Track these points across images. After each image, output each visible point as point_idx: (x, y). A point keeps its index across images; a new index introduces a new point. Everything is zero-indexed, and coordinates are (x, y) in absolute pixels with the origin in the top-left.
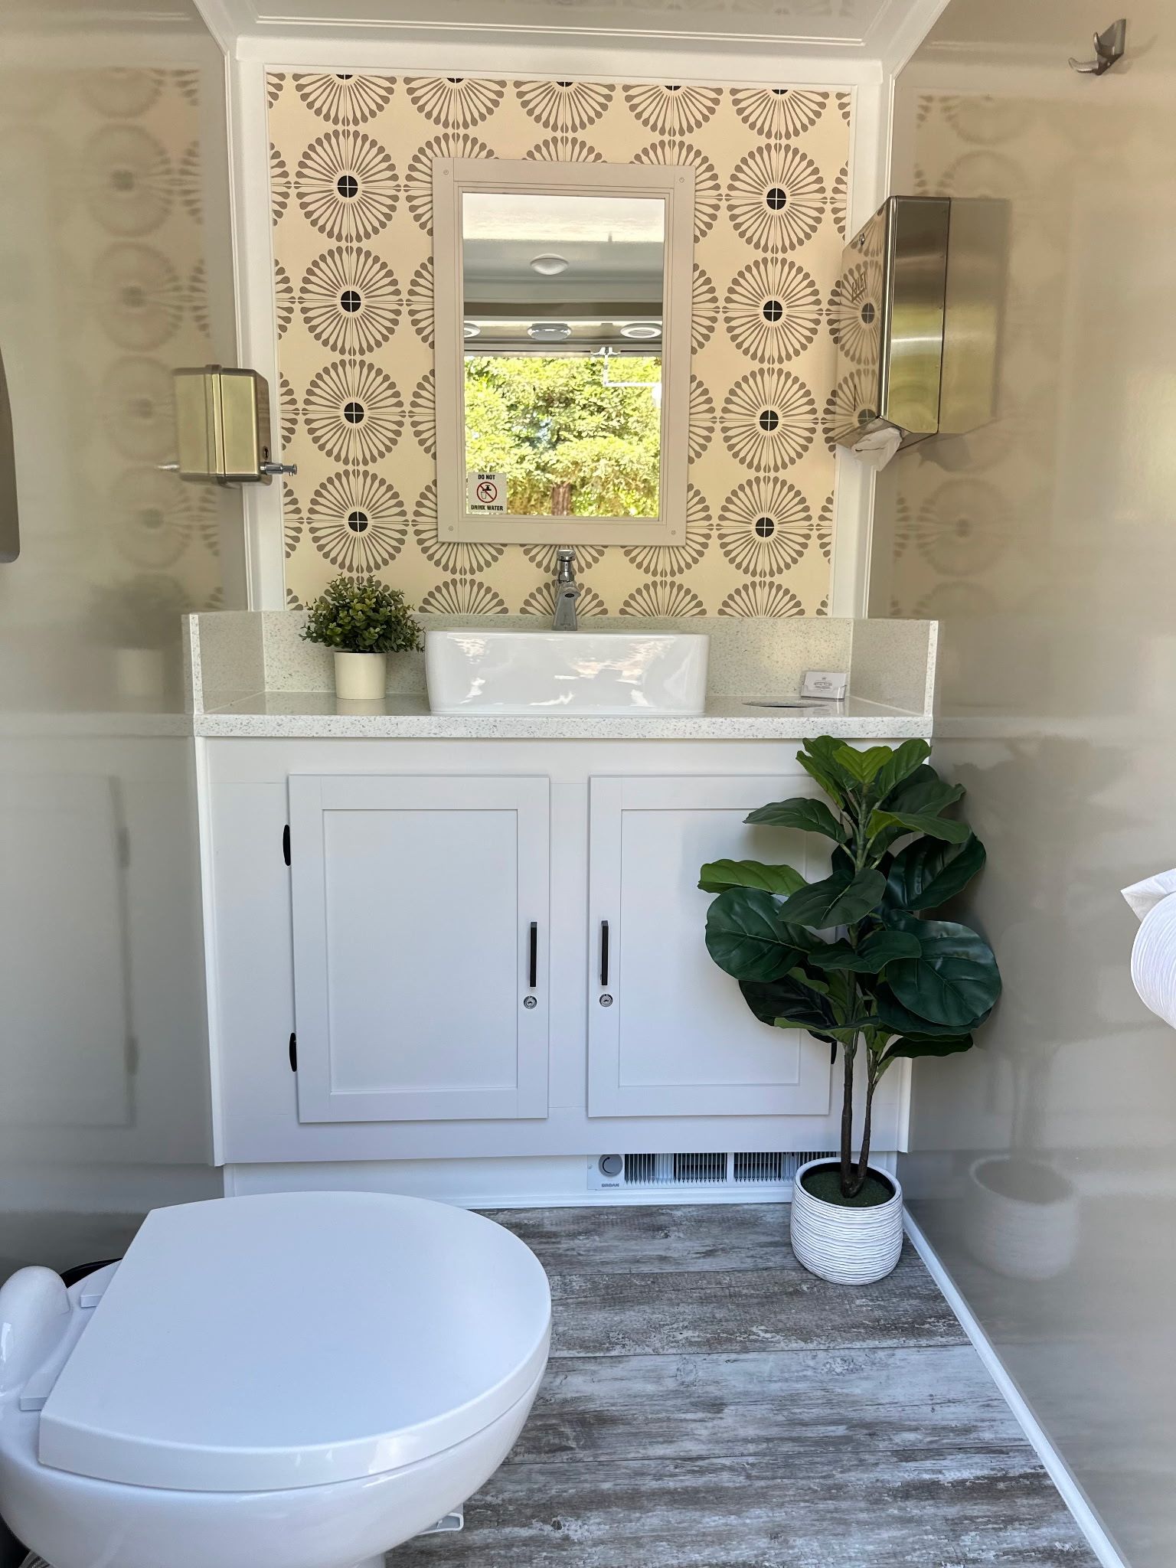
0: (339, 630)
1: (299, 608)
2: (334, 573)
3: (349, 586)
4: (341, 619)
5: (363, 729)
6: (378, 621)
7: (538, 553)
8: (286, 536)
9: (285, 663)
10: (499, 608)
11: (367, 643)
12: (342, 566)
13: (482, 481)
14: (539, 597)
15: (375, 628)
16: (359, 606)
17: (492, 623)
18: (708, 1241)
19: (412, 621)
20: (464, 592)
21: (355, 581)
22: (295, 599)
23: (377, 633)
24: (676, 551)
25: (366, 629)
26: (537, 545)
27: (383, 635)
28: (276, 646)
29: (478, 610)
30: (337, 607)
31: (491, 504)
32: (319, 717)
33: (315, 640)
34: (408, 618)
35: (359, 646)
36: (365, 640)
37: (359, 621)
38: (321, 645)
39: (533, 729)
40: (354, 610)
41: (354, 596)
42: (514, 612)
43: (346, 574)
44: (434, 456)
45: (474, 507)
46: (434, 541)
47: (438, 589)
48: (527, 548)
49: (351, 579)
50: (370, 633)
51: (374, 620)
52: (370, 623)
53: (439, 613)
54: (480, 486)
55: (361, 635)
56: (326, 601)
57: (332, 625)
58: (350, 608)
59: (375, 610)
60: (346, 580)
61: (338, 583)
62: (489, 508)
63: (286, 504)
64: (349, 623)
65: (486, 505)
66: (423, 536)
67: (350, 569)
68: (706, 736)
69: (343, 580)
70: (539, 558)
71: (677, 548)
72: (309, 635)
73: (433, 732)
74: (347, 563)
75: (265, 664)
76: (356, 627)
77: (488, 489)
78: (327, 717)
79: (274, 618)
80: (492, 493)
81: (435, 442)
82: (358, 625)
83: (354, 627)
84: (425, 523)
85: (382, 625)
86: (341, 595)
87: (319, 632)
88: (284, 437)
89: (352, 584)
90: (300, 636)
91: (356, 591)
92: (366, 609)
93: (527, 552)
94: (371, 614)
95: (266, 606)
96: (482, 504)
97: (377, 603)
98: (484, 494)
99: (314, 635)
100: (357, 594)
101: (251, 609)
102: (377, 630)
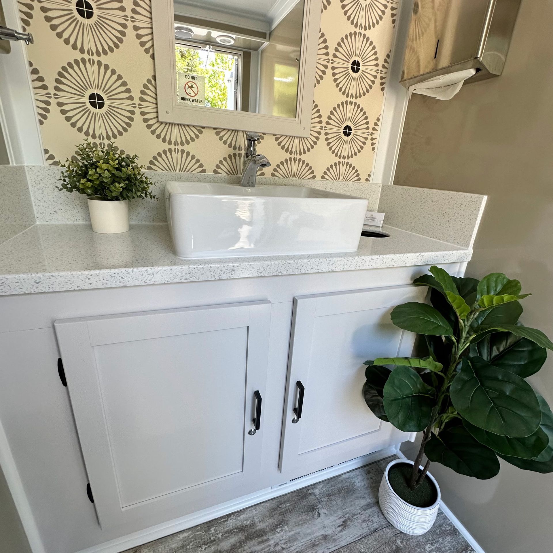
0: (90, 184)
1: (56, 163)
2: (81, 139)
3: (94, 149)
4: (90, 175)
5: (122, 280)
6: (121, 178)
7: (225, 134)
8: (37, 107)
9: (50, 204)
10: (200, 169)
11: (114, 194)
12: (87, 134)
13: (188, 80)
14: (225, 163)
15: (119, 183)
16: (105, 166)
17: (196, 179)
18: (340, 513)
19: (146, 178)
20: (177, 158)
21: (99, 146)
22: (51, 157)
23: (122, 187)
24: (303, 140)
25: (112, 184)
26: (224, 129)
27: (125, 188)
28: (41, 191)
29: (187, 170)
30: (86, 166)
31: (193, 98)
32: (78, 273)
33: (70, 191)
34: (142, 175)
35: (107, 196)
36: (112, 192)
37: (106, 178)
38: (75, 193)
39: (261, 270)
40: (101, 168)
41: (100, 158)
42: (210, 173)
43: (91, 140)
44: (153, 57)
45: (183, 99)
46: (155, 120)
47: (159, 155)
48: (218, 131)
49: (95, 144)
50: (115, 187)
51: (118, 177)
52: (115, 179)
53: (162, 171)
54: (187, 83)
55: (108, 188)
56: (77, 160)
57: (83, 181)
58: (97, 167)
59: (118, 169)
60: (91, 144)
61: (85, 146)
62: (193, 100)
63: (33, 81)
64: (98, 179)
65: (191, 98)
66: (147, 116)
67: (94, 137)
68: (368, 267)
69: (89, 144)
70: (225, 138)
71: (303, 138)
72: (65, 186)
73: (184, 278)
74: (91, 132)
75: (34, 204)
76: (104, 182)
77: (192, 86)
78: (87, 273)
79: (36, 171)
80: (195, 90)
81: (153, 45)
82: (105, 181)
83: (102, 182)
84: (149, 107)
85: (124, 181)
86: (88, 156)
87: (73, 185)
88: (23, 20)
89: (96, 147)
90: (57, 187)
91: (101, 154)
92: (111, 169)
93: (217, 134)
94: (115, 172)
95: (27, 161)
96: (188, 97)
97: (119, 164)
98: (190, 90)
99: (69, 186)
100: (102, 156)
101: (13, 163)
102: (122, 185)
